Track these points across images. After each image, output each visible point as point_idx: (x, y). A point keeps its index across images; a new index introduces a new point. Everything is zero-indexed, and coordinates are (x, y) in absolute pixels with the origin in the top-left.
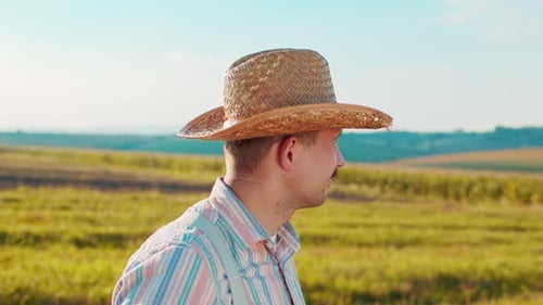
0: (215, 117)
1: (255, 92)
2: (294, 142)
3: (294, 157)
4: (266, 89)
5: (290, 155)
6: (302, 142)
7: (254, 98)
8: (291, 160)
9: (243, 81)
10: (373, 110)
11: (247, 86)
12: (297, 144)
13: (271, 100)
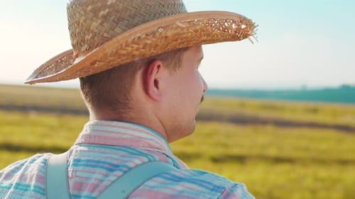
0: (62, 61)
1: (104, 17)
2: (159, 66)
3: (160, 85)
4: (117, 11)
5: (156, 82)
6: (167, 67)
7: (105, 24)
8: (157, 87)
9: (90, 8)
10: (240, 17)
11: (95, 12)
12: (161, 69)
13: (126, 22)
